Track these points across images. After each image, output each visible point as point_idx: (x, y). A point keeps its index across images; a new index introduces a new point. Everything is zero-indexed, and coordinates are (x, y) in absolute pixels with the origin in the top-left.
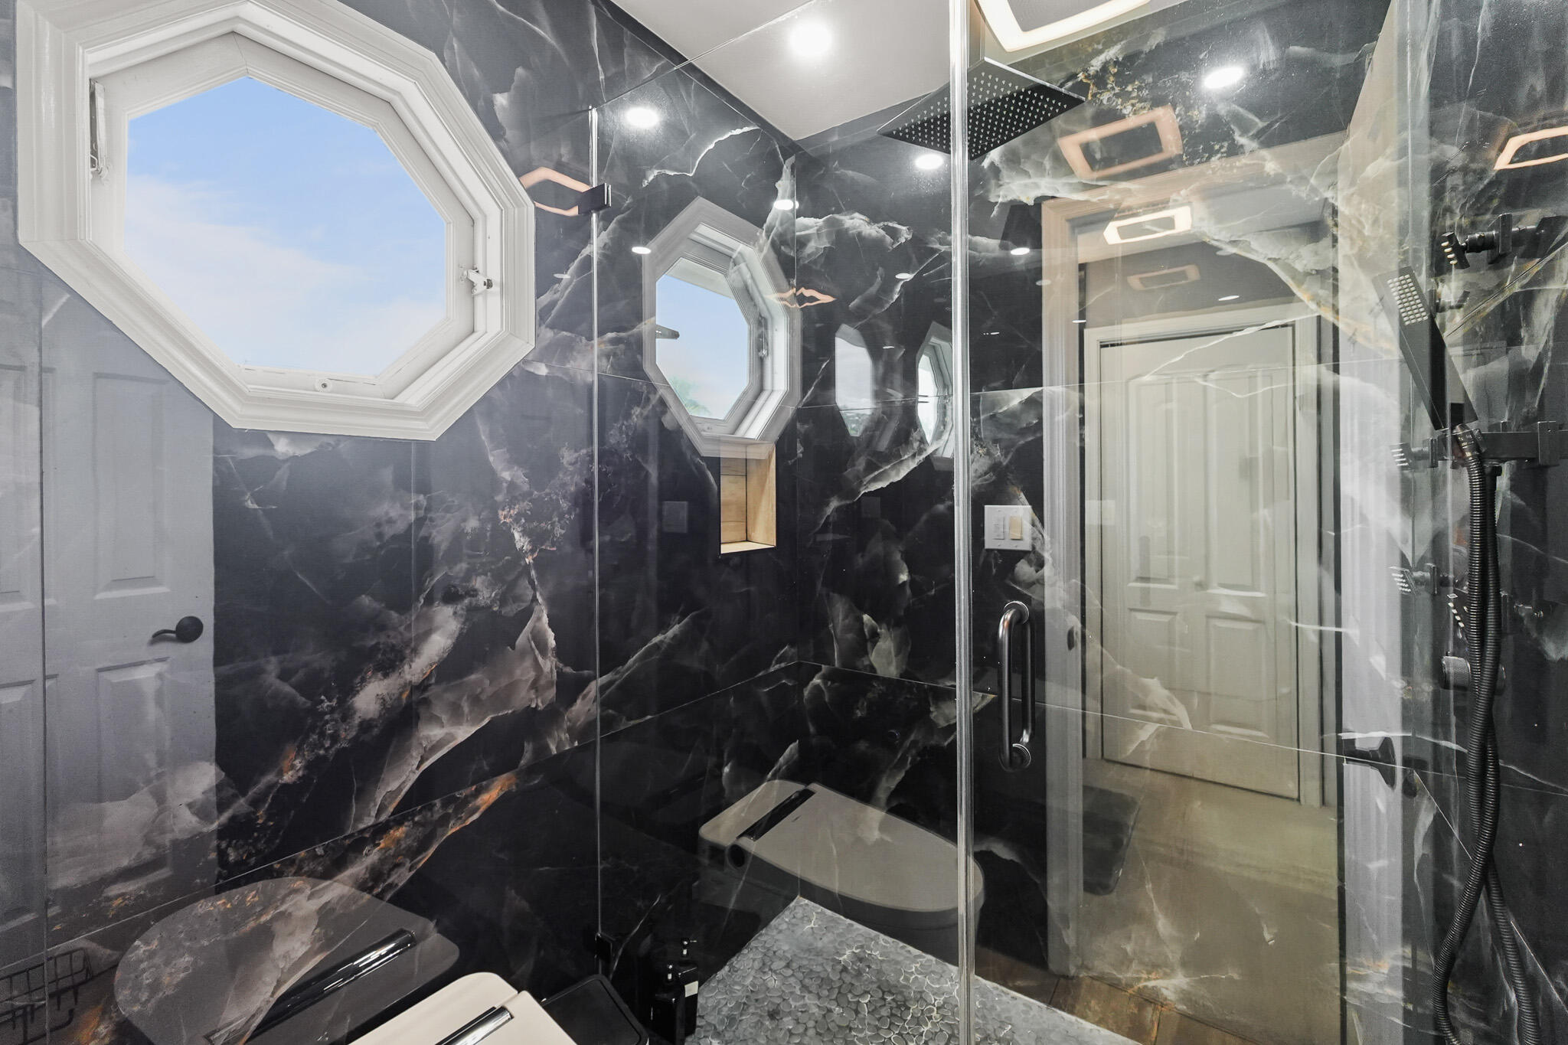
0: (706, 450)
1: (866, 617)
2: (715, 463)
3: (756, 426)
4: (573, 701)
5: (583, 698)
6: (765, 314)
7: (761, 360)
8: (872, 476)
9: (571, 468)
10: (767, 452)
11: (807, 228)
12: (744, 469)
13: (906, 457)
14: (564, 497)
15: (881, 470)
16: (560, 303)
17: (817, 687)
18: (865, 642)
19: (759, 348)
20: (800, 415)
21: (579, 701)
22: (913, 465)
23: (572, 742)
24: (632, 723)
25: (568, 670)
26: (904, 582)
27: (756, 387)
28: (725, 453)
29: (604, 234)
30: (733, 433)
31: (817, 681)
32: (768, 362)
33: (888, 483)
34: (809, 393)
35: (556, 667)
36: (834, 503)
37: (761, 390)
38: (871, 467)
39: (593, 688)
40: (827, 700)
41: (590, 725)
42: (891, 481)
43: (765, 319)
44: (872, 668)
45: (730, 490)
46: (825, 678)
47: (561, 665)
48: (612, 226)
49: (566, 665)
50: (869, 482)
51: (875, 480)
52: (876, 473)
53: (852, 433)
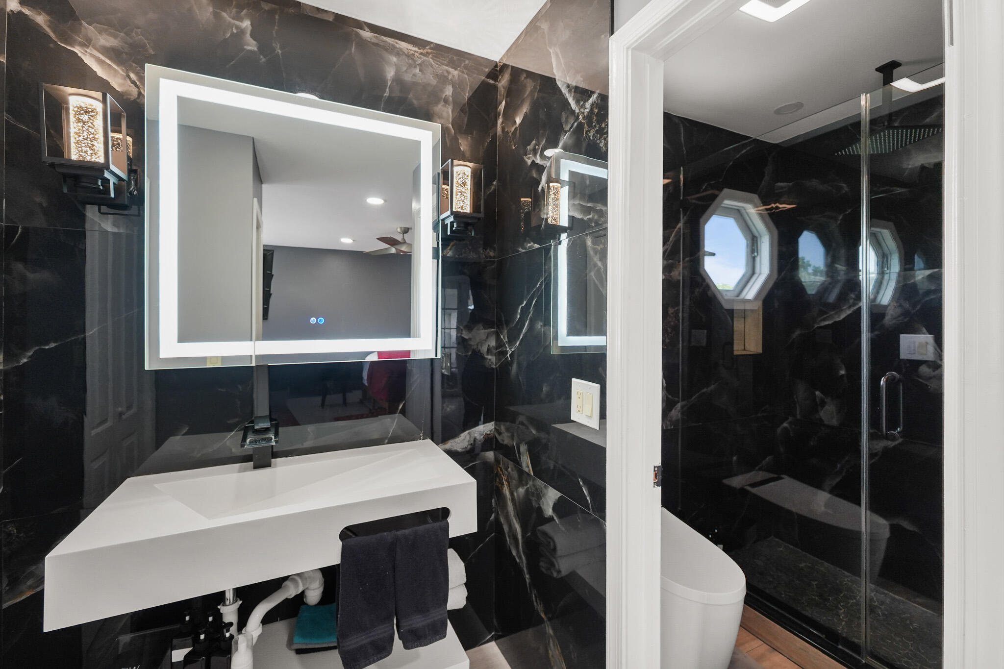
0: (727, 306)
1: (817, 393)
2: (731, 312)
3: (751, 292)
4: (671, 410)
5: (675, 409)
6: (756, 234)
7: (754, 259)
8: (822, 318)
9: (672, 315)
10: (758, 306)
11: (782, 188)
12: (744, 314)
13: (845, 308)
14: (670, 328)
15: (828, 315)
16: (669, 249)
17: (786, 428)
18: (817, 406)
19: (753, 252)
20: (776, 285)
21: (673, 410)
22: (849, 312)
23: (671, 426)
24: (694, 424)
25: (670, 396)
26: (843, 375)
27: (750, 272)
28: (737, 307)
29: (685, 217)
30: (738, 296)
31: (785, 425)
32: (758, 259)
33: (832, 322)
34: (783, 274)
35: (666, 395)
36: (798, 332)
37: (753, 273)
38: (822, 313)
39: (679, 406)
40: (791, 435)
41: (678, 420)
42: (835, 320)
43: (757, 238)
44: (821, 420)
45: (738, 325)
46: (790, 423)
47: (667, 394)
48: (688, 213)
49: (669, 394)
50: (821, 321)
51: (824, 320)
52: (825, 316)
53: (809, 292)
